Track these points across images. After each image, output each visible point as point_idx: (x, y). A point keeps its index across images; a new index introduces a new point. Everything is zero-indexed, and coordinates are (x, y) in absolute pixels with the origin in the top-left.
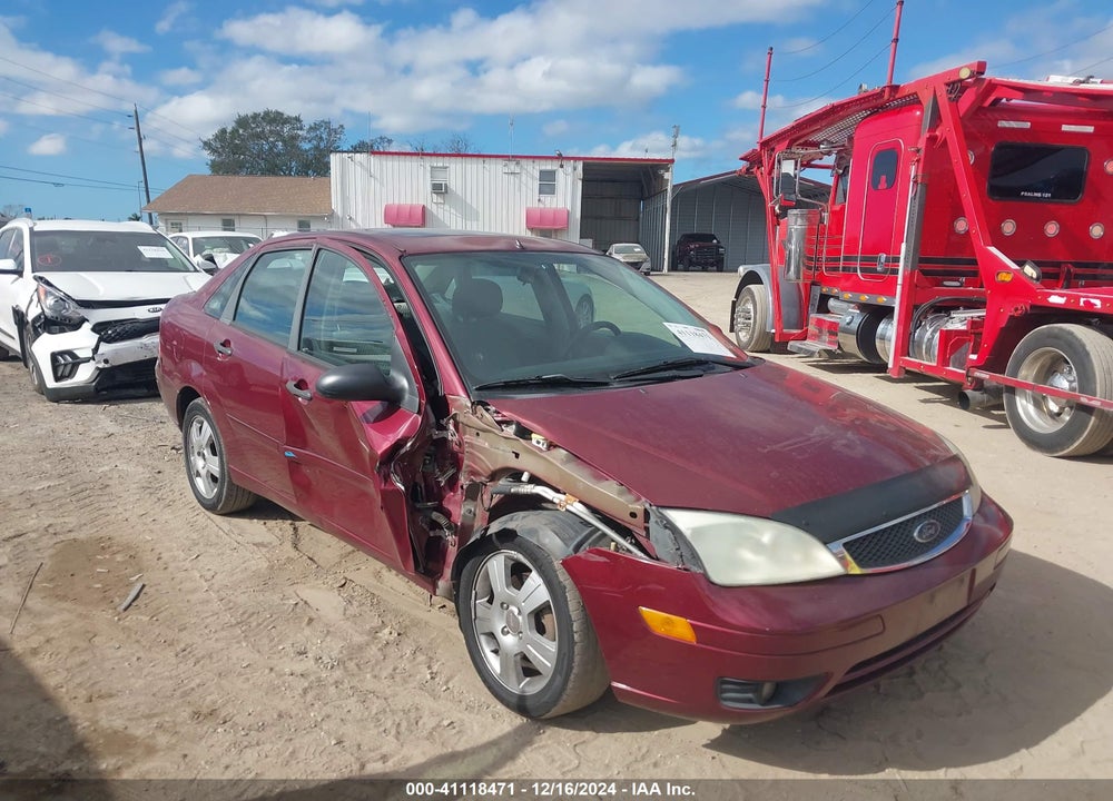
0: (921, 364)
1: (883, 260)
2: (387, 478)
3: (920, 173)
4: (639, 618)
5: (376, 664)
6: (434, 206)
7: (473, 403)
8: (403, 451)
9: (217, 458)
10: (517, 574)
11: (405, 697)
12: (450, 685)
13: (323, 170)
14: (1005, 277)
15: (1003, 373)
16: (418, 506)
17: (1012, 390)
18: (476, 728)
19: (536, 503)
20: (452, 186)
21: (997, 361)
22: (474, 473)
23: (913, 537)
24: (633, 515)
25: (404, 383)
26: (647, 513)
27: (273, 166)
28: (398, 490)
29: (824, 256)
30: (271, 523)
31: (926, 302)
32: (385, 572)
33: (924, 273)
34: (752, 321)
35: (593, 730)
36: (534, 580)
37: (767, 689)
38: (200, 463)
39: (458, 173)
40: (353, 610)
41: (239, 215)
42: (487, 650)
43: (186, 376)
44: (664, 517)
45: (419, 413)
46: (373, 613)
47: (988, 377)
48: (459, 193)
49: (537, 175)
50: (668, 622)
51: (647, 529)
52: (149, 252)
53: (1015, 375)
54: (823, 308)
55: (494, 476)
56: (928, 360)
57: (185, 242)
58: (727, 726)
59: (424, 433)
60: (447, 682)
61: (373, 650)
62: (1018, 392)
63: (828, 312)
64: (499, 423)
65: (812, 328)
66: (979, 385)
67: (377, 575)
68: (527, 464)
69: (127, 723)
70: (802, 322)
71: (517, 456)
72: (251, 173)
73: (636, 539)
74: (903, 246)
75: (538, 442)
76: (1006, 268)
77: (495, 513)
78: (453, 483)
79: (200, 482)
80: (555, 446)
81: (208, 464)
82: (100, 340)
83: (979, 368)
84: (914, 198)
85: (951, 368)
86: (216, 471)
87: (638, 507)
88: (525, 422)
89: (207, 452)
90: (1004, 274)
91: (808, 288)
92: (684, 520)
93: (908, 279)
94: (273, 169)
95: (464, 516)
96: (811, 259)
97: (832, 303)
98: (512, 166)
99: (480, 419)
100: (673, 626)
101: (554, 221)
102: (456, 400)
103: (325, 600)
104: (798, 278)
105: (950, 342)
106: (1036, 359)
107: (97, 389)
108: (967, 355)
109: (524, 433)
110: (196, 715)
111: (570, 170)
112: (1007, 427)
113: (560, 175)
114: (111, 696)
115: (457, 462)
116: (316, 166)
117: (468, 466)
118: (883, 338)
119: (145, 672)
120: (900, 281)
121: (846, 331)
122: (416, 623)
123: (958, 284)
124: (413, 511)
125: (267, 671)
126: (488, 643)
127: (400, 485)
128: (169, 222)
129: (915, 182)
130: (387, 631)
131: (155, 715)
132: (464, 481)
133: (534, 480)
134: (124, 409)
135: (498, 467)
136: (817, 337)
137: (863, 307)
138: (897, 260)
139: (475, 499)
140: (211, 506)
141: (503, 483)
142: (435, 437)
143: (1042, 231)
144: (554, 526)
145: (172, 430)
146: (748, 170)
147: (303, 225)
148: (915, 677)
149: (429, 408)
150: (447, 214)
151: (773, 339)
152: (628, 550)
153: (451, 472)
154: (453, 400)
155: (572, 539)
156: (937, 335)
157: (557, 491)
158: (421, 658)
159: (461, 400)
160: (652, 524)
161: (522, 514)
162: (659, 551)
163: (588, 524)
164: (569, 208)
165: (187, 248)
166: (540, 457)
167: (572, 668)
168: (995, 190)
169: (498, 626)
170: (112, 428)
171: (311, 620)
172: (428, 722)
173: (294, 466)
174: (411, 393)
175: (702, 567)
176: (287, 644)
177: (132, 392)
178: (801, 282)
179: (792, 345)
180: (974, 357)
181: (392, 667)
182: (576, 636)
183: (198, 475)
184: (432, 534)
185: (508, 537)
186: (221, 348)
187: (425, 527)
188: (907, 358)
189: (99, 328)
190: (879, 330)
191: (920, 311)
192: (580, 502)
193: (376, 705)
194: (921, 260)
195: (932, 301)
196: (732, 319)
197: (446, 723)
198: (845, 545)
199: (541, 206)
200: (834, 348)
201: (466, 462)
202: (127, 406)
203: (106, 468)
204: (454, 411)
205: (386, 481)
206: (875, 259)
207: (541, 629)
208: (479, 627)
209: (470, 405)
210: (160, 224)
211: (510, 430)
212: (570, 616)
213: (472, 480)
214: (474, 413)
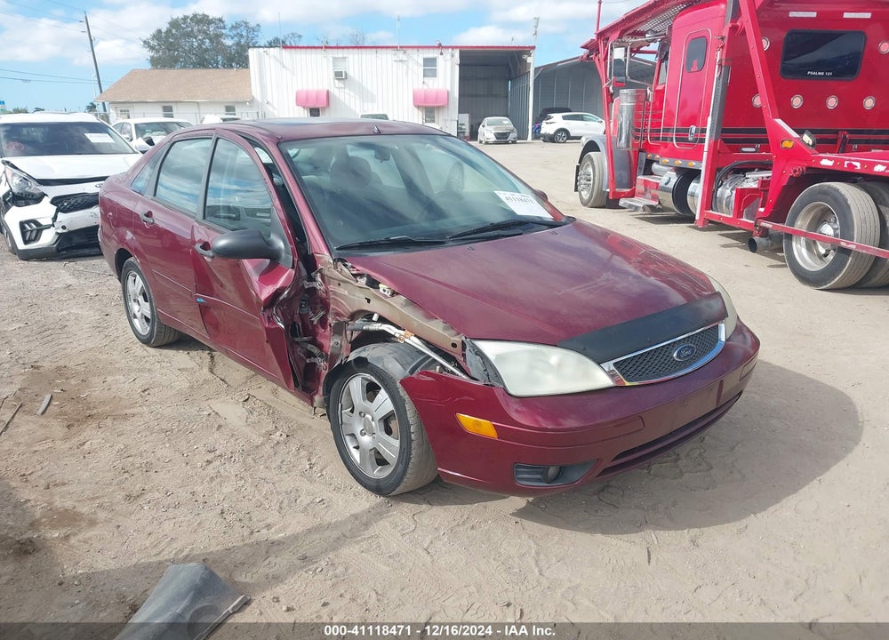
0: (721, 216)
1: (693, 131)
2: (270, 319)
3: (724, 57)
4: (457, 422)
5: (269, 458)
6: (336, 90)
7: (334, 260)
8: (281, 298)
9: (148, 304)
10: (371, 390)
11: (288, 483)
12: (324, 473)
13: (243, 62)
14: (788, 144)
15: (783, 222)
16: (297, 340)
17: (789, 237)
18: (340, 503)
19: (384, 337)
20: (351, 73)
21: (778, 213)
22: (338, 314)
23: (672, 357)
24: (454, 345)
25: (281, 245)
26: (463, 344)
27: (202, 61)
28: (280, 328)
29: (649, 128)
30: (193, 353)
31: (726, 165)
32: (280, 389)
33: (725, 141)
34: (591, 182)
35: (429, 503)
36: (383, 395)
37: (552, 471)
38: (135, 308)
39: (354, 62)
40: (254, 418)
41: (176, 102)
42: (351, 446)
43: (122, 239)
44: (474, 347)
45: (293, 267)
46: (269, 421)
47: (771, 226)
48: (357, 78)
49: (421, 62)
50: (478, 424)
51: (464, 355)
52: (94, 138)
53: (792, 224)
54: (648, 172)
55: (353, 316)
56: (726, 214)
57: (129, 127)
58: (531, 499)
59: (298, 284)
60: (322, 470)
61: (267, 448)
62: (794, 238)
63: (652, 174)
64: (355, 275)
65: (639, 187)
66: (765, 233)
67: (274, 392)
68: (376, 308)
69: (76, 504)
70: (632, 183)
71: (369, 301)
72: (184, 67)
73: (458, 364)
74: (710, 119)
75: (384, 291)
76: (789, 137)
77: (355, 345)
78: (323, 322)
79: (136, 322)
80: (398, 294)
81: (141, 308)
82: (57, 211)
83: (765, 219)
84: (719, 79)
85: (744, 219)
86: (148, 313)
87: (458, 339)
88: (375, 275)
89: (141, 299)
90: (787, 142)
91: (636, 154)
92: (490, 349)
93: (713, 146)
94: (202, 62)
95: (333, 347)
96: (639, 131)
97: (655, 166)
98: (401, 55)
99: (340, 273)
100: (481, 426)
101: (437, 99)
102: (321, 258)
103: (231, 411)
104: (628, 146)
105: (744, 198)
106: (809, 211)
107: (58, 250)
108: (757, 208)
109: (373, 283)
110: (128, 497)
111: (449, 57)
112: (786, 266)
113: (441, 61)
114: (64, 484)
115: (326, 306)
116: (238, 59)
117: (333, 309)
118: (693, 195)
119: (90, 466)
120: (706, 149)
121: (664, 189)
122: (301, 427)
123: (754, 150)
124: (293, 344)
125: (184, 465)
126: (351, 441)
127: (280, 324)
128: (118, 109)
129: (720, 65)
130: (278, 434)
131: (97, 498)
132: (331, 320)
133: (382, 320)
134: (80, 265)
135: (355, 310)
136: (643, 194)
137: (678, 170)
138: (704, 131)
139: (340, 334)
140: (146, 341)
141: (358, 322)
142: (306, 287)
143: (825, 104)
144: (396, 355)
145: (115, 282)
146: (588, 56)
147: (230, 109)
148: (680, 462)
149: (300, 264)
150: (347, 97)
151: (608, 196)
152: (452, 373)
153: (322, 313)
154: (319, 258)
155: (409, 364)
156: (734, 192)
157: (399, 328)
158: (303, 453)
159: (325, 257)
160: (467, 352)
161: (372, 346)
162: (474, 373)
163: (422, 353)
164: (449, 88)
165: (130, 132)
166: (385, 303)
167: (410, 459)
168: (787, 71)
169: (358, 428)
170: (70, 280)
171: (220, 427)
172: (305, 499)
173: (204, 310)
174: (287, 252)
175: (503, 383)
176: (200, 445)
177: (87, 251)
178: (630, 149)
179: (622, 202)
180: (762, 210)
181: (280, 460)
182: (412, 436)
183: (135, 317)
184: (308, 361)
185: (362, 363)
186: (145, 218)
187: (302, 356)
188: (711, 211)
189: (55, 201)
190: (690, 190)
191: (722, 172)
192: (415, 336)
193: (265, 489)
194: (723, 131)
195: (730, 165)
196: (577, 181)
197: (318, 500)
198: (615, 364)
199: (425, 87)
200: (655, 203)
201: (332, 306)
202: (83, 262)
203: (65, 312)
204: (320, 266)
205: (269, 322)
206: (687, 131)
207: (389, 431)
208: (345, 430)
209: (332, 261)
210: (111, 111)
211: (363, 281)
212: (408, 421)
213: (337, 320)
214: (336, 268)
